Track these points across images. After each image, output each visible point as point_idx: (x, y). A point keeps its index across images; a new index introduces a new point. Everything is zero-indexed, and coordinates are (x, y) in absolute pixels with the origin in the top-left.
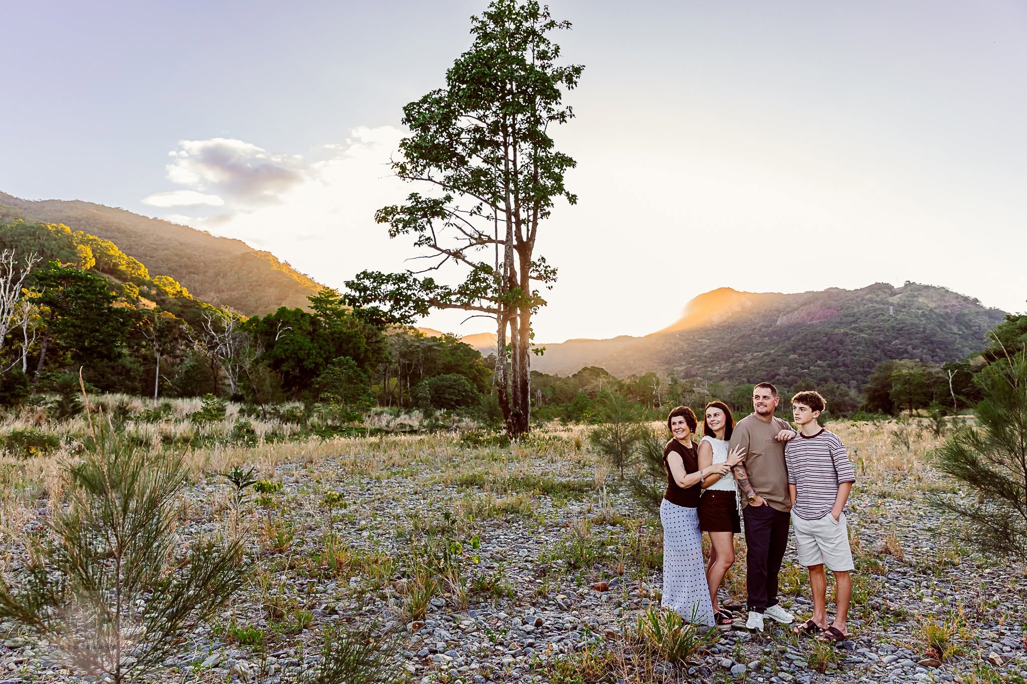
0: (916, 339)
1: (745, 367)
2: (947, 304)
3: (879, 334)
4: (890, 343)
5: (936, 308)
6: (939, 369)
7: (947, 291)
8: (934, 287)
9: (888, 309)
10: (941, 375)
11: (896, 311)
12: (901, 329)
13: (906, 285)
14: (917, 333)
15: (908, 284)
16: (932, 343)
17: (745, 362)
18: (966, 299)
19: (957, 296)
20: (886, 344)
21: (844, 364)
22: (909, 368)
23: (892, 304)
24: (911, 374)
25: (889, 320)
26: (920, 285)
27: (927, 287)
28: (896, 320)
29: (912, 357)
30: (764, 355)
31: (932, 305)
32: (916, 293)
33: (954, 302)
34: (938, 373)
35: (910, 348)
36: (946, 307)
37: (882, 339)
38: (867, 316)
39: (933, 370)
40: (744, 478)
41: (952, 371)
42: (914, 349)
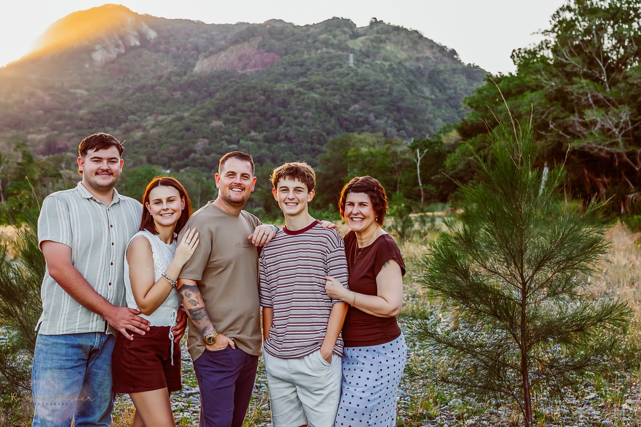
0: (380, 104)
1: (144, 138)
2: (420, 55)
3: (334, 95)
4: (347, 107)
5: (406, 60)
6: (405, 148)
7: (421, 37)
8: (406, 30)
9: (347, 58)
10: (407, 156)
11: (358, 61)
12: (362, 89)
13: (372, 23)
14: (382, 95)
15: (375, 23)
16: (399, 110)
17: (144, 129)
18: (442, 49)
19: (432, 44)
20: (343, 110)
21: (286, 137)
22: (370, 145)
23: (352, 51)
24: (371, 153)
25: (348, 74)
26: (389, 25)
27: (397, 29)
28: (357, 74)
29: (374, 129)
30: (175, 120)
31: (402, 55)
32: (383, 37)
33: (428, 53)
34: (404, 153)
35: (372, 116)
36: (418, 59)
37: (338, 102)
38: (319, 66)
39: (399, 149)
40: (198, 306)
41: (421, 151)
42: (376, 118)
